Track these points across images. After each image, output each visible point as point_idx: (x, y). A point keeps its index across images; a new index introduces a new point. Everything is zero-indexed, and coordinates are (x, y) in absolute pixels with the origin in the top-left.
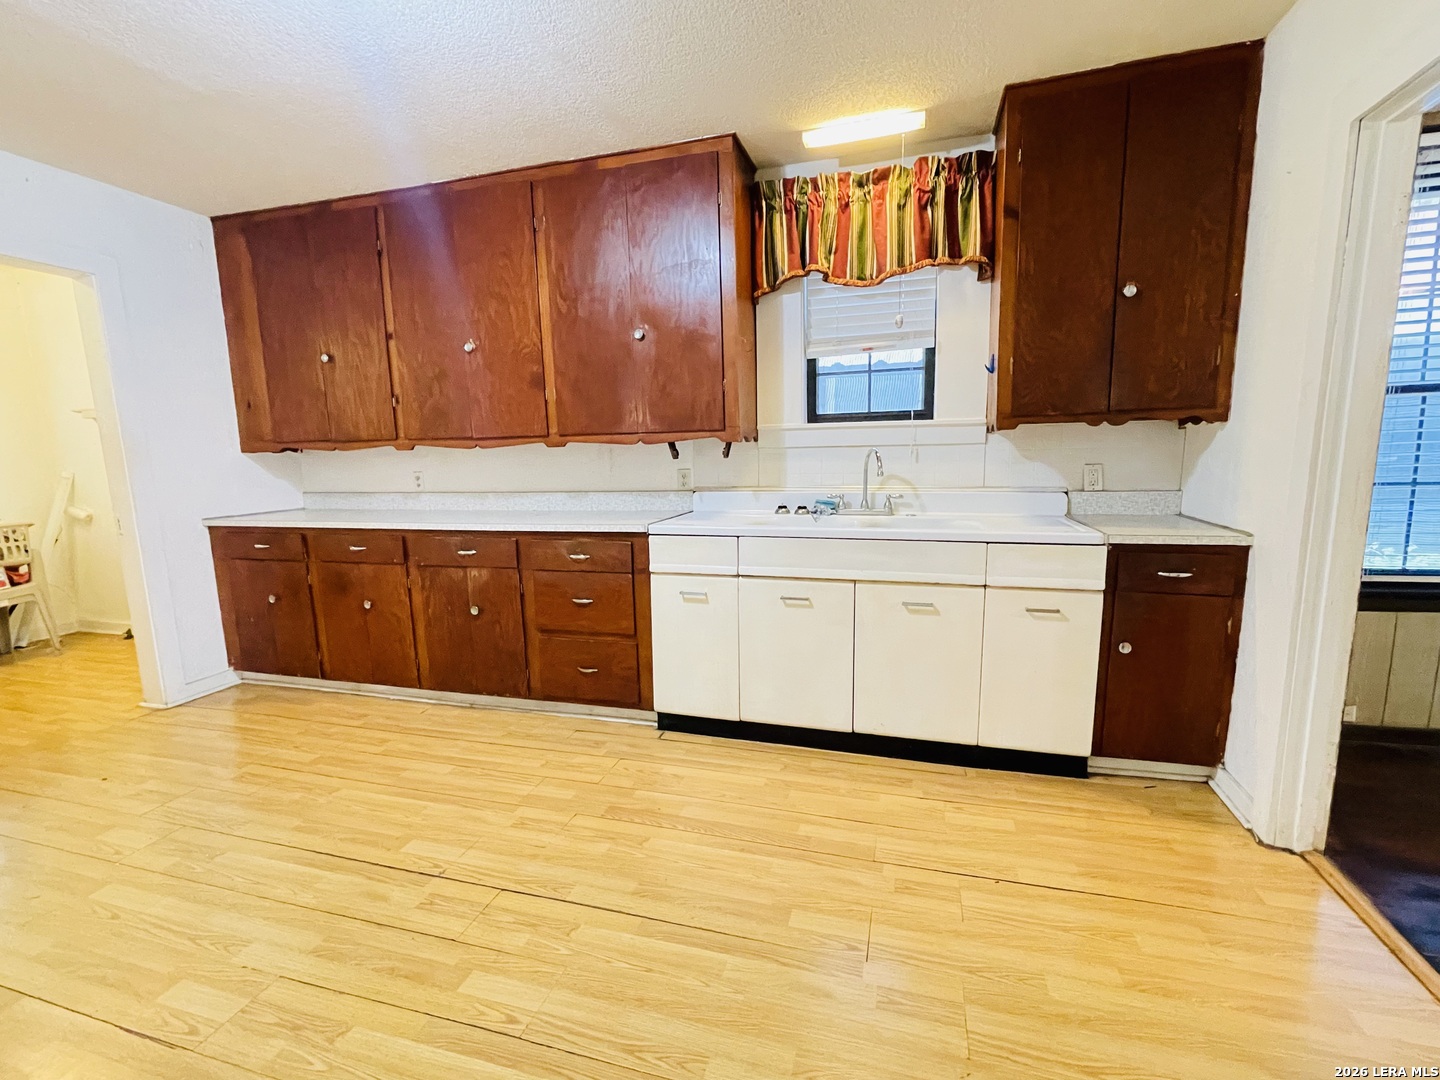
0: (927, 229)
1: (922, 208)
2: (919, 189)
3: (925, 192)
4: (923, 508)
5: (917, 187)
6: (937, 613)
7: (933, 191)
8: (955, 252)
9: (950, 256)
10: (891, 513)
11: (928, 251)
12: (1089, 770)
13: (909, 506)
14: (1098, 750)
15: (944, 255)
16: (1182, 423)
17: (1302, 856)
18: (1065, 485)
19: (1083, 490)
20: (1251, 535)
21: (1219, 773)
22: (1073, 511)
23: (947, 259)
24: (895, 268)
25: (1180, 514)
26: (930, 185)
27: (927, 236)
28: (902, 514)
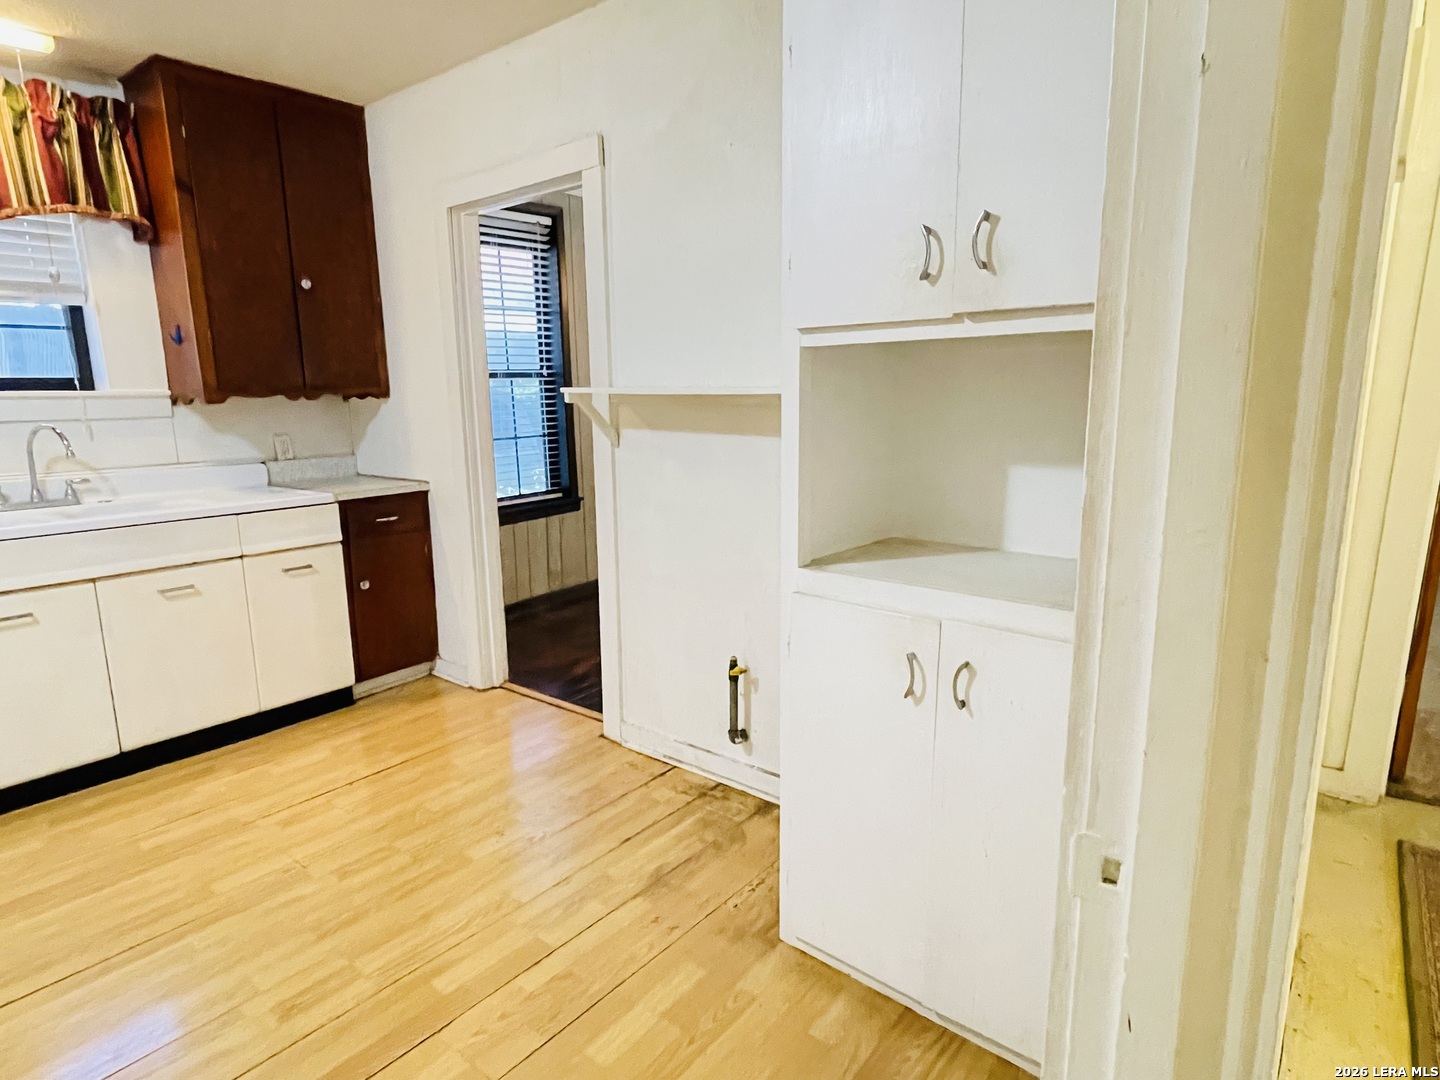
0: (59, 168)
1: (47, 141)
2: (40, 118)
3: (50, 123)
4: (114, 492)
5: (37, 114)
6: (198, 593)
7: (61, 124)
8: (102, 203)
9: (97, 205)
10: (78, 503)
11: (64, 193)
12: (355, 698)
13: (96, 491)
14: (361, 676)
15: (88, 203)
16: (346, 398)
17: (501, 687)
18: (260, 456)
19: (276, 460)
20: (427, 483)
21: (438, 662)
22: (273, 480)
23: (92, 209)
24: (26, 206)
25: (359, 474)
26: (55, 116)
27: (60, 176)
28: (89, 501)
